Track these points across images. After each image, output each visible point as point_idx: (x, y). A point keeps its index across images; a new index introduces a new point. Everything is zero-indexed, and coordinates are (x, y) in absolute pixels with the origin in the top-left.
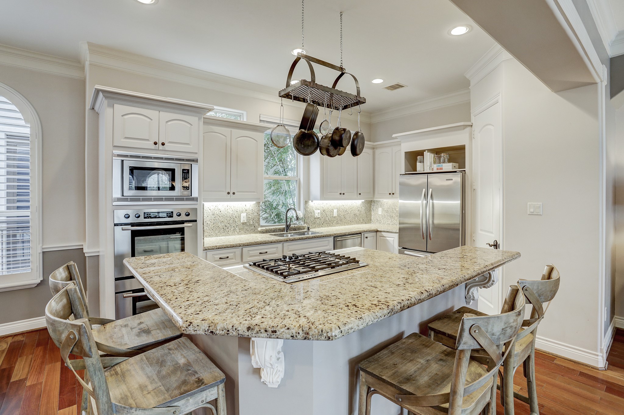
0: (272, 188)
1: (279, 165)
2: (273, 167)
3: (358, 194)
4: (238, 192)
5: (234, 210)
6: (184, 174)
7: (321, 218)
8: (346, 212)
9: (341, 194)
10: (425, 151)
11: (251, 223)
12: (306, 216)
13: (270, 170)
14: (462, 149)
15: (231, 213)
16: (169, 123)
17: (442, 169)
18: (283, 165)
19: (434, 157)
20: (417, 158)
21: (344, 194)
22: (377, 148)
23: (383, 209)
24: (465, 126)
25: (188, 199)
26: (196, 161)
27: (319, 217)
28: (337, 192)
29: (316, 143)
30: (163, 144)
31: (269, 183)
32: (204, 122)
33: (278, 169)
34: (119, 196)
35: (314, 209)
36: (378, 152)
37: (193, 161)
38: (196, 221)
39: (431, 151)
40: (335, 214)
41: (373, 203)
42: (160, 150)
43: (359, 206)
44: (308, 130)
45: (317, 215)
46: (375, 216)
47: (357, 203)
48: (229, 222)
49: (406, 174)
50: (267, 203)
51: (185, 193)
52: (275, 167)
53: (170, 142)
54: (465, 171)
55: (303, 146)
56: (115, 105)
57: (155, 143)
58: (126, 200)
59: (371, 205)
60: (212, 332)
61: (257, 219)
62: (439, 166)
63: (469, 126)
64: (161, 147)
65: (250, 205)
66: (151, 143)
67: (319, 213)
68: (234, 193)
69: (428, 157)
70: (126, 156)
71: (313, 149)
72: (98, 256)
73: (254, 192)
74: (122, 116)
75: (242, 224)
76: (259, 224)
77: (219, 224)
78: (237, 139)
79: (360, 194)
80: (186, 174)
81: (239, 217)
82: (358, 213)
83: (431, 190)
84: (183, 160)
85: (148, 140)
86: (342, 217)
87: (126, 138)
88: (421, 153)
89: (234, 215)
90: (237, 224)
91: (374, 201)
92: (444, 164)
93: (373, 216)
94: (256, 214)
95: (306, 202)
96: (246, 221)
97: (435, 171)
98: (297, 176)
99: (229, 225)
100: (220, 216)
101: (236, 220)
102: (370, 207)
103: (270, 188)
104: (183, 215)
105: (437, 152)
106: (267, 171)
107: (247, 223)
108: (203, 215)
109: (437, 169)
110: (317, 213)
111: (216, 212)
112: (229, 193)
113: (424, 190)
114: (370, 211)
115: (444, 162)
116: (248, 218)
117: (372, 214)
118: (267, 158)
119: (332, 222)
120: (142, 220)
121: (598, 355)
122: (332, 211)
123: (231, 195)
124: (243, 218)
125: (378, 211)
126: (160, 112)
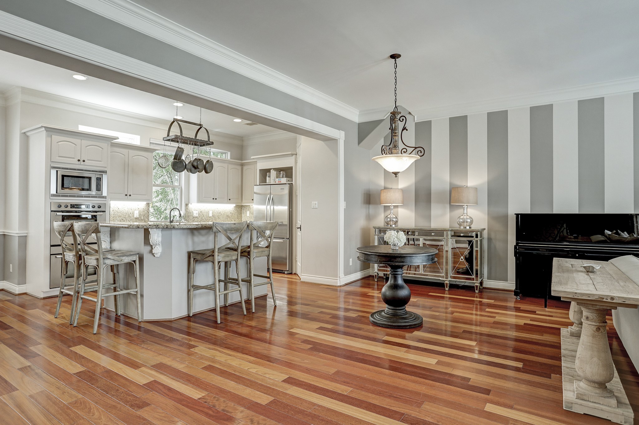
0: (160, 196)
1: (166, 175)
2: (161, 177)
3: (228, 199)
4: (133, 194)
5: (129, 208)
6: (97, 181)
7: (199, 217)
8: (220, 214)
9: (213, 199)
10: (271, 169)
11: (143, 218)
12: (186, 215)
13: (158, 180)
14: (291, 168)
15: (127, 210)
16: (88, 147)
17: (280, 182)
18: (170, 175)
19: (277, 173)
20: (267, 174)
21: (216, 199)
22: (244, 165)
23: (250, 213)
24: (292, 155)
25: (99, 197)
26: (105, 172)
27: (197, 216)
28: (211, 198)
29: (185, 166)
30: (84, 161)
31: (157, 191)
32: (111, 145)
33: (165, 179)
34: (55, 193)
35: (193, 210)
36: (245, 168)
37: (103, 172)
38: (105, 212)
39: (275, 169)
40: (211, 215)
41: (243, 208)
42: (82, 165)
43: (231, 210)
44: (178, 160)
45: (195, 215)
46: (244, 218)
47: (229, 207)
48: (125, 217)
49: (260, 185)
50: (156, 208)
51: (99, 193)
52: (162, 177)
53: (88, 160)
54: (292, 183)
55: (177, 167)
56: (53, 136)
57: (79, 160)
58: (59, 196)
59: (242, 209)
60: (138, 227)
61: (147, 215)
62: (279, 180)
63: (295, 154)
64: (82, 163)
65: (142, 205)
66: (76, 160)
67: (197, 213)
68: (130, 195)
69: (273, 173)
70: (59, 168)
71: (183, 169)
72: (26, 236)
73: (145, 195)
74: (57, 143)
75: (135, 219)
76: (148, 220)
77: (118, 218)
78: (134, 157)
79: (230, 200)
80: (99, 180)
81: (133, 213)
82: (230, 215)
83: (272, 195)
84: (97, 171)
85: (74, 158)
86: (217, 217)
87: (59, 157)
88: (269, 170)
89: (129, 212)
90: (131, 219)
91: (244, 206)
92: (282, 179)
93: (243, 218)
94: (146, 212)
95: (187, 205)
96: (138, 217)
97: (277, 183)
98: (180, 185)
99: (125, 219)
100: (118, 212)
101: (131, 216)
102: (241, 211)
103: (158, 196)
104: (96, 207)
105: (279, 170)
106: (155, 180)
107: (139, 218)
108: (110, 209)
109: (278, 182)
110: (195, 214)
111: (115, 209)
112: (126, 195)
113: (268, 196)
114: (241, 213)
115: (283, 177)
116: (140, 214)
117: (242, 216)
118: (155, 168)
119: (208, 221)
120: (69, 209)
121: (337, 280)
122: (208, 213)
123: (128, 196)
124: (136, 215)
125: (247, 214)
126: (82, 140)
